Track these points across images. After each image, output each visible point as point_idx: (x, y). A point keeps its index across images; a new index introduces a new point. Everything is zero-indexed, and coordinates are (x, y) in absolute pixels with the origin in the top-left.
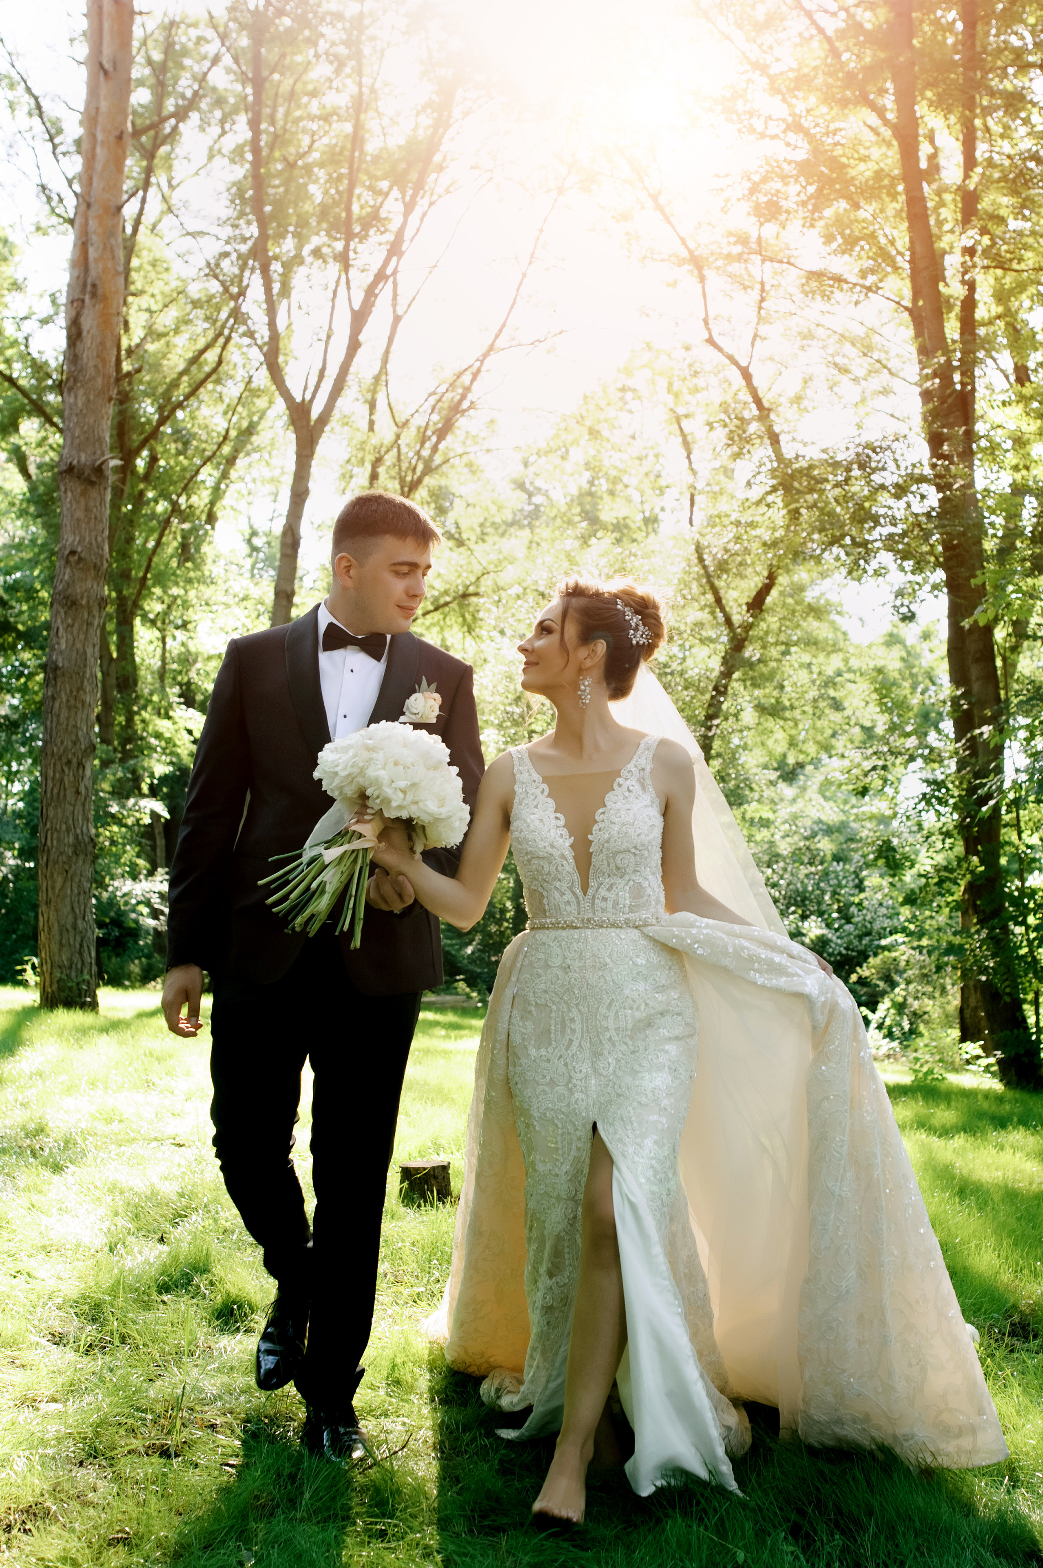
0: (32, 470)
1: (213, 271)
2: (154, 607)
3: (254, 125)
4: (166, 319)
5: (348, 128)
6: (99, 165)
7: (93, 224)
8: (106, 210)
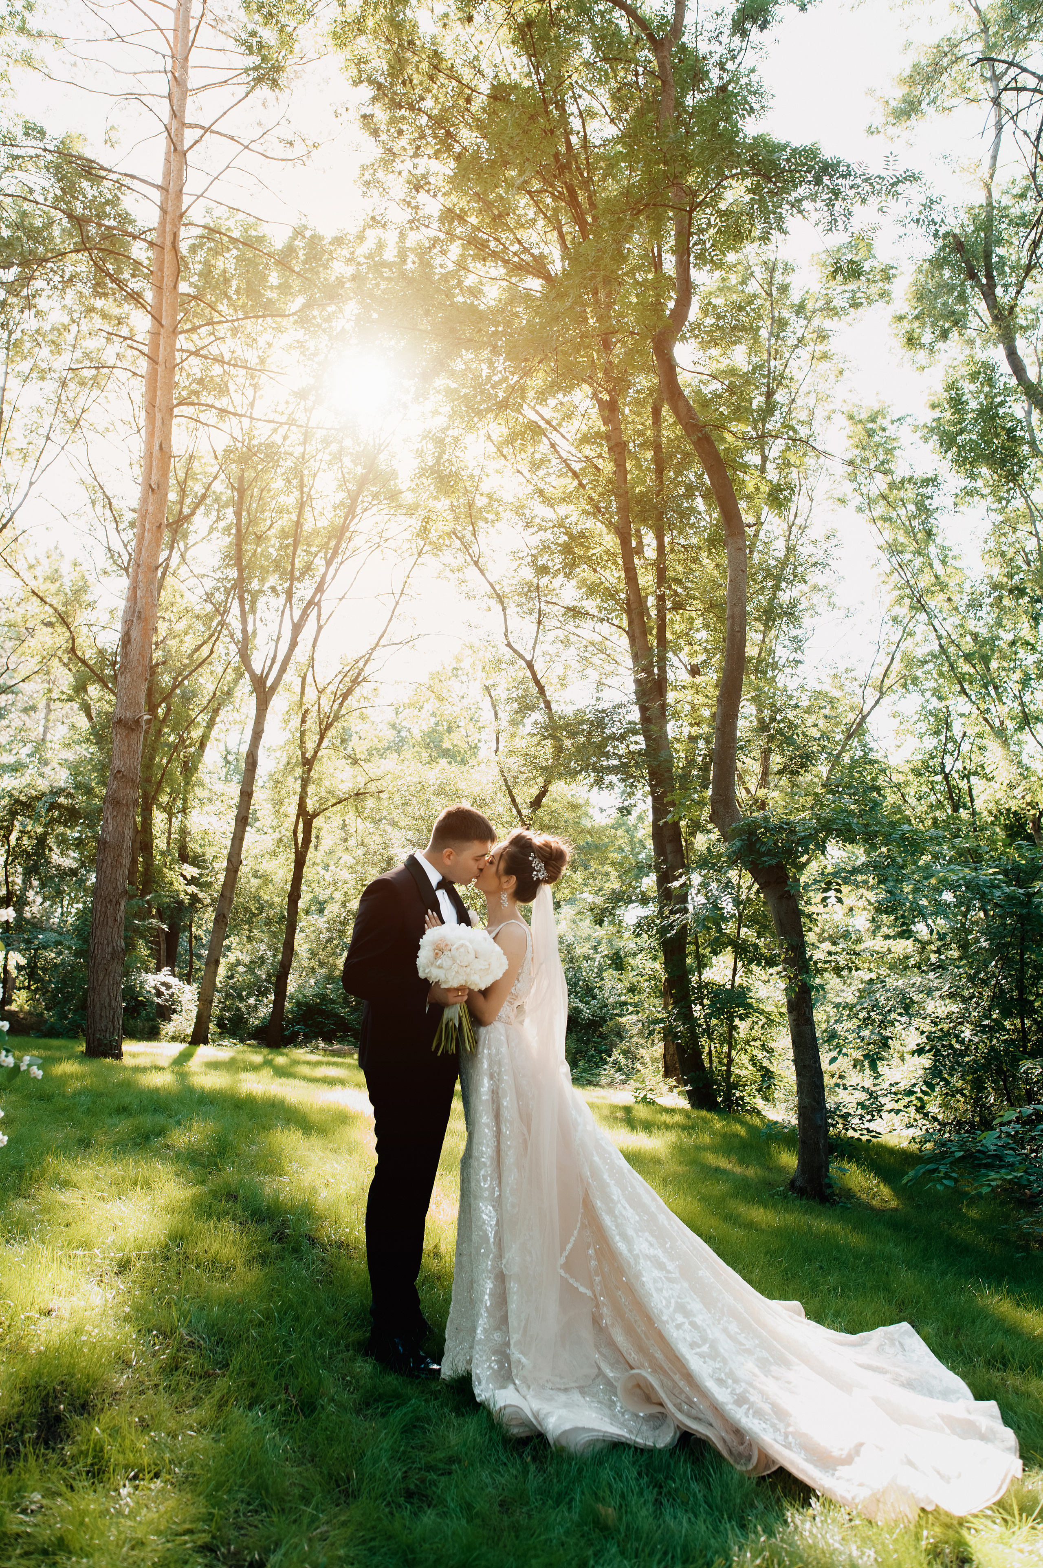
0: (94, 715)
1: (209, 597)
2: (164, 799)
3: (238, 514)
4: (180, 626)
5: (294, 517)
6: (146, 543)
7: (140, 577)
8: (149, 568)
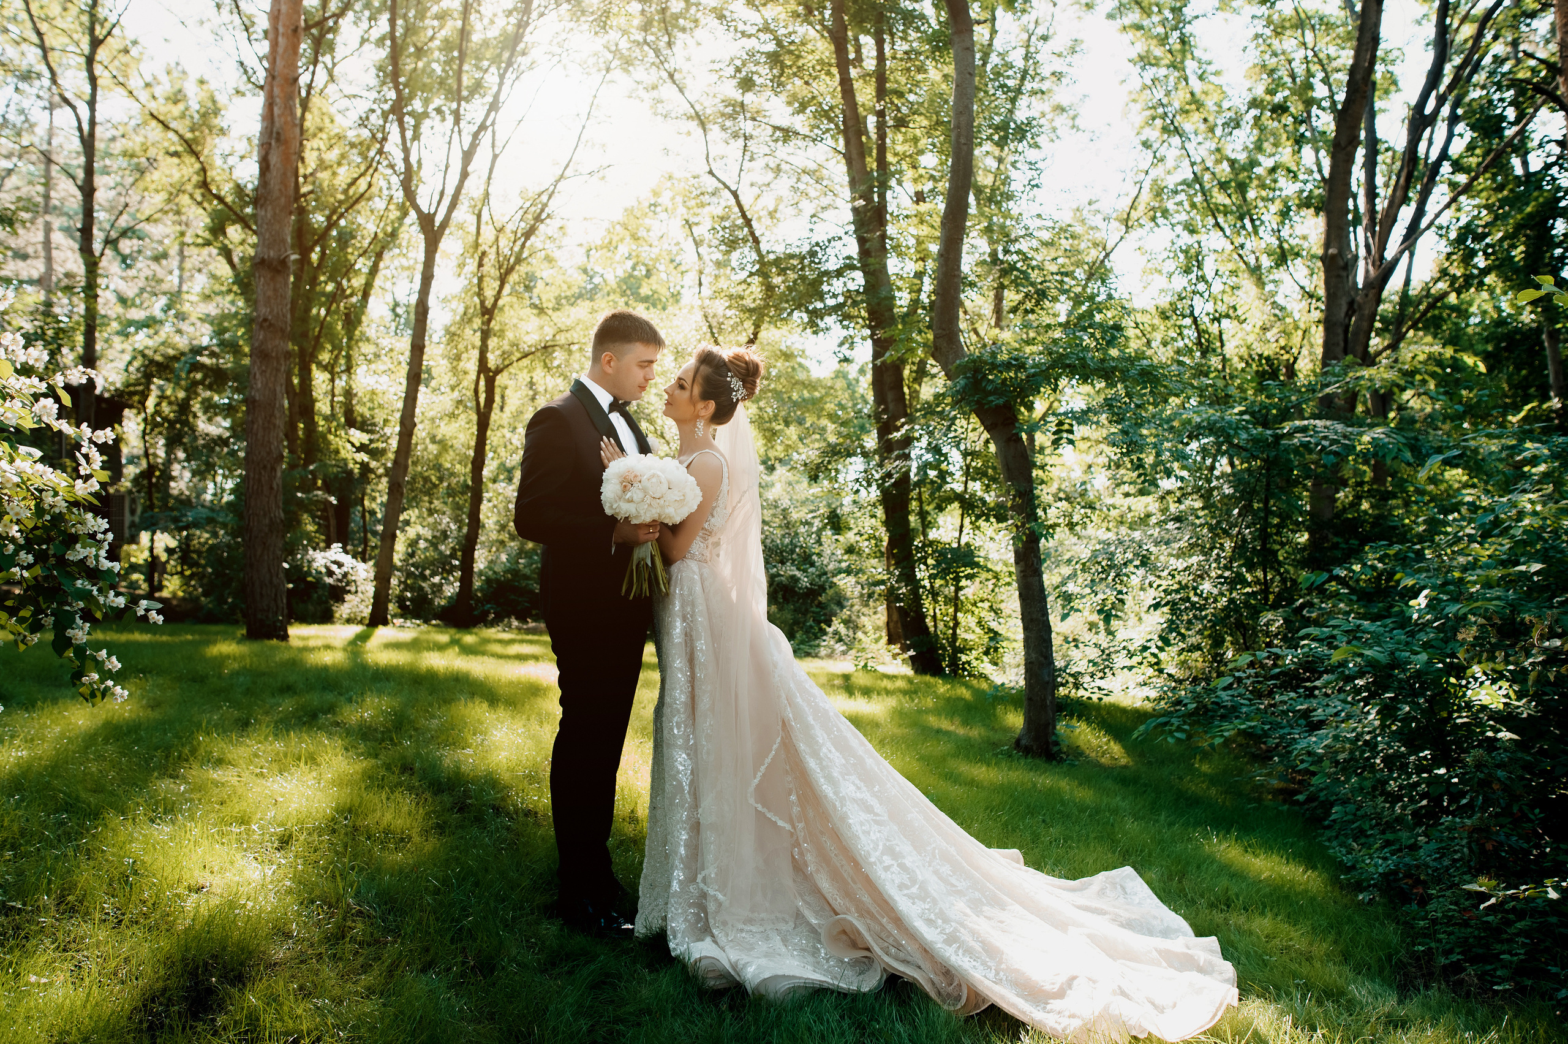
0: (236, 260)
1: (363, 122)
2: (325, 357)
3: (392, 22)
4: (332, 156)
5: (459, 23)
6: (280, 50)
7: (277, 91)
8: (286, 80)
